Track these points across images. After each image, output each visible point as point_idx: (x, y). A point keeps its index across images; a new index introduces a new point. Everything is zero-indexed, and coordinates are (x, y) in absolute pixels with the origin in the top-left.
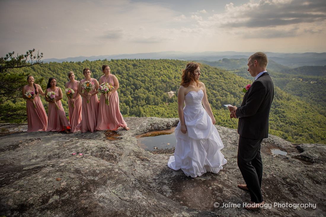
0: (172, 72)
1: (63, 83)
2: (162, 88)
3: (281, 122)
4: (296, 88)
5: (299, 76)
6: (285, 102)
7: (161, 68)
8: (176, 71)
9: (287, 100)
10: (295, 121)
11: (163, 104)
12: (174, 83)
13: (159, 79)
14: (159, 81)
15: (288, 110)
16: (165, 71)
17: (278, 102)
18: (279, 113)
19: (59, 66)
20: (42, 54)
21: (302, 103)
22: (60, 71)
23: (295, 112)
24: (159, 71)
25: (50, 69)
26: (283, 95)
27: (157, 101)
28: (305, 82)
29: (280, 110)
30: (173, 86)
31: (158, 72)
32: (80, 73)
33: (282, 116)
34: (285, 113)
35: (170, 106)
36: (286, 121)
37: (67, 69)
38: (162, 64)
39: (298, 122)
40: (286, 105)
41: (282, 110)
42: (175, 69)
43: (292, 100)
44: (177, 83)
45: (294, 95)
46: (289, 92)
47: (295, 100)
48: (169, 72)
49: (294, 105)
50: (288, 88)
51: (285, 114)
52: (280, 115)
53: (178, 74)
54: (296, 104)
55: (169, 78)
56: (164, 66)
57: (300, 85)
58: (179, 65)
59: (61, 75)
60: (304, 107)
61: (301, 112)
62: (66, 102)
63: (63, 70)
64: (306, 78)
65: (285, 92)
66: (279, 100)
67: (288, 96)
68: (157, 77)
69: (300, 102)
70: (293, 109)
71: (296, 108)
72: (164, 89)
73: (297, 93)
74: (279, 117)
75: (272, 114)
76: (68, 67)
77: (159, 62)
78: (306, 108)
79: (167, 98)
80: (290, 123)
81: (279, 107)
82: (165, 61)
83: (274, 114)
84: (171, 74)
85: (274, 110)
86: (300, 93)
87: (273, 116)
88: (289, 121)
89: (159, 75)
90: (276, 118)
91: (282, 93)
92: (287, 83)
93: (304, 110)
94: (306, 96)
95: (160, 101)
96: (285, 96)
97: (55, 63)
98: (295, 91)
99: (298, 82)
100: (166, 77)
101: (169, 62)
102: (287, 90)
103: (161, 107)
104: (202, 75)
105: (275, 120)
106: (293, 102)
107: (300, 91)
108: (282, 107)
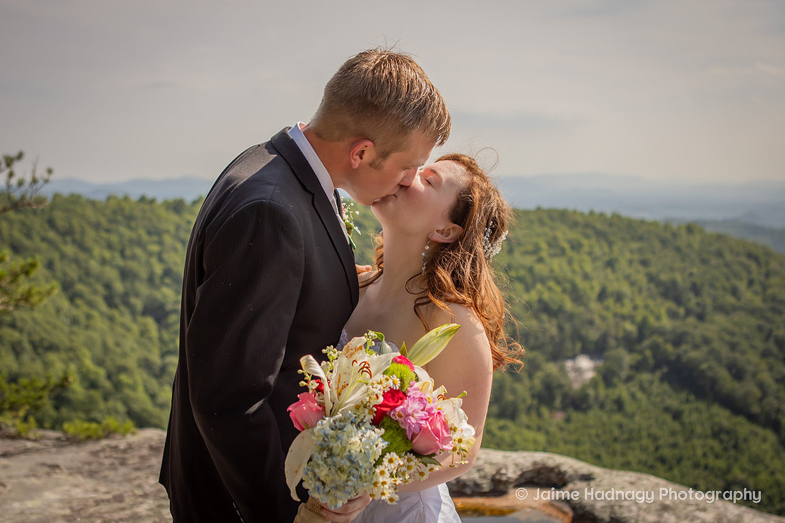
0: (588, 267)
1: (100, 289)
2: (536, 338)
7: (536, 250)
8: (611, 264)
11: (539, 415)
12: (597, 321)
13: (526, 297)
14: (528, 306)
16: (558, 265)
19: (90, 213)
20: (50, 171)
22: (91, 234)
24: (529, 261)
25: (51, 223)
27: (509, 397)
30: (593, 335)
31: (523, 267)
32: (175, 250)
35: (572, 426)
37: (123, 230)
38: (546, 230)
42: (604, 254)
44: (611, 320)
48: (576, 267)
53: (618, 279)
55: (577, 296)
56: (555, 238)
58: (623, 239)
59: (97, 251)
62: (102, 372)
63: (108, 231)
68: (519, 286)
72: (550, 348)
76: (130, 218)
77: (531, 222)
79: (561, 386)
82: (562, 216)
84: (586, 277)
89: (529, 279)
95: (524, 401)
97: (75, 199)
100: (558, 289)
101: (575, 225)
103: (528, 427)
104: (734, 292)
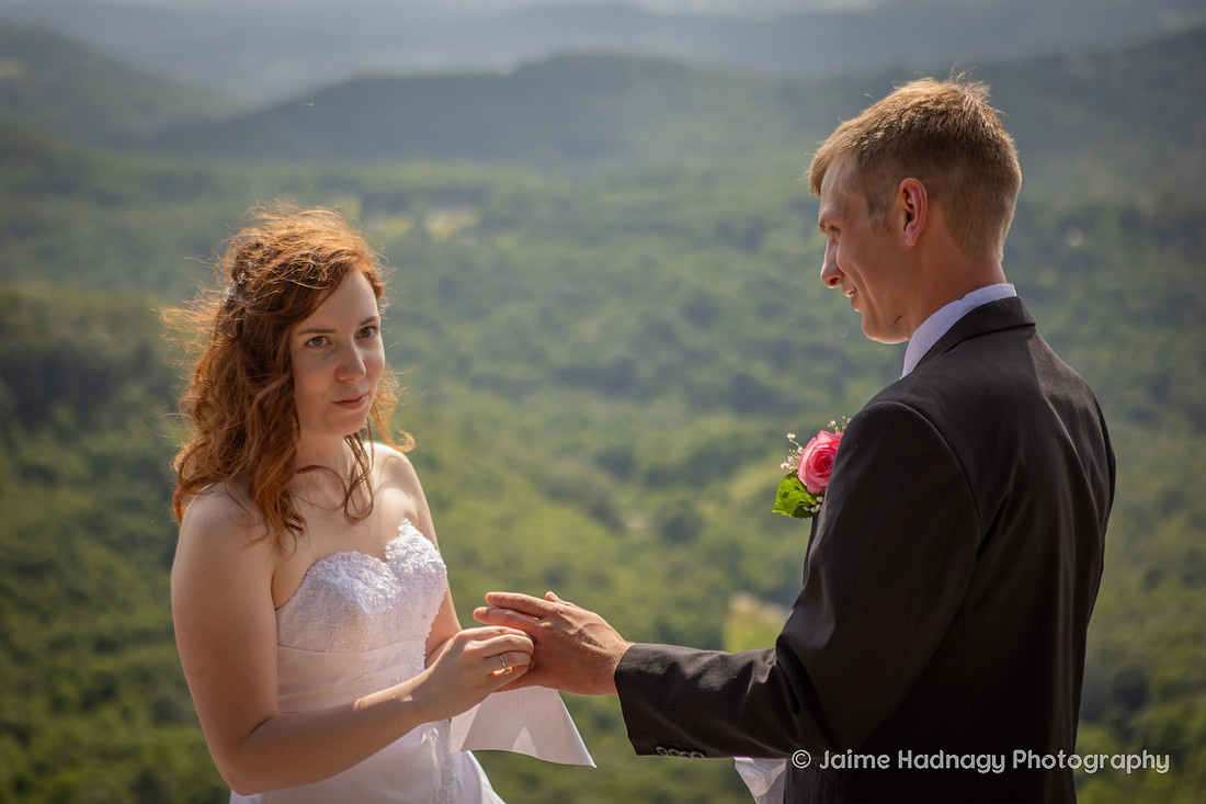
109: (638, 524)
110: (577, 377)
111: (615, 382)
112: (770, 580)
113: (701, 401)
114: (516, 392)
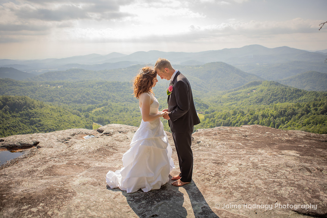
3: (40, 132)
4: (46, 94)
5: (46, 82)
6: (39, 110)
9: (40, 108)
10: (53, 127)
15: (43, 117)
17: (31, 111)
18: (35, 123)
21: (55, 108)
23: (51, 118)
26: (35, 103)
28: (53, 87)
29: (36, 120)
33: (39, 125)
34: (41, 121)
36: (45, 129)
39: (56, 127)
40: (41, 113)
41: (37, 119)
43: (45, 107)
45: (46, 101)
46: (40, 99)
47: (48, 106)
49: (48, 111)
50: (38, 95)
51: (41, 123)
52: (37, 125)
54: (50, 110)
57: (49, 91)
60: (58, 111)
61: (56, 117)
64: (53, 83)
65: (36, 100)
66: (32, 109)
67: (40, 104)
69: (53, 107)
70: (48, 116)
71: (52, 114)
73: (48, 99)
74: (36, 126)
75: (27, 126)
78: (60, 112)
80: (49, 130)
81: (33, 116)
83: (30, 125)
85: (29, 121)
86: (51, 98)
87: (30, 128)
88: (48, 128)
90: (34, 129)
91: (33, 101)
92: (36, 90)
93: (59, 115)
94: (57, 101)
96: (37, 104)
98: (46, 98)
99: (46, 88)
102: (37, 98)
105: (33, 131)
106: (47, 108)
107: (50, 96)
108: (36, 116)
109: (83, 116)
110: (74, 102)
111: (79, 102)
112: (97, 120)
113: (88, 103)
114: (69, 104)
